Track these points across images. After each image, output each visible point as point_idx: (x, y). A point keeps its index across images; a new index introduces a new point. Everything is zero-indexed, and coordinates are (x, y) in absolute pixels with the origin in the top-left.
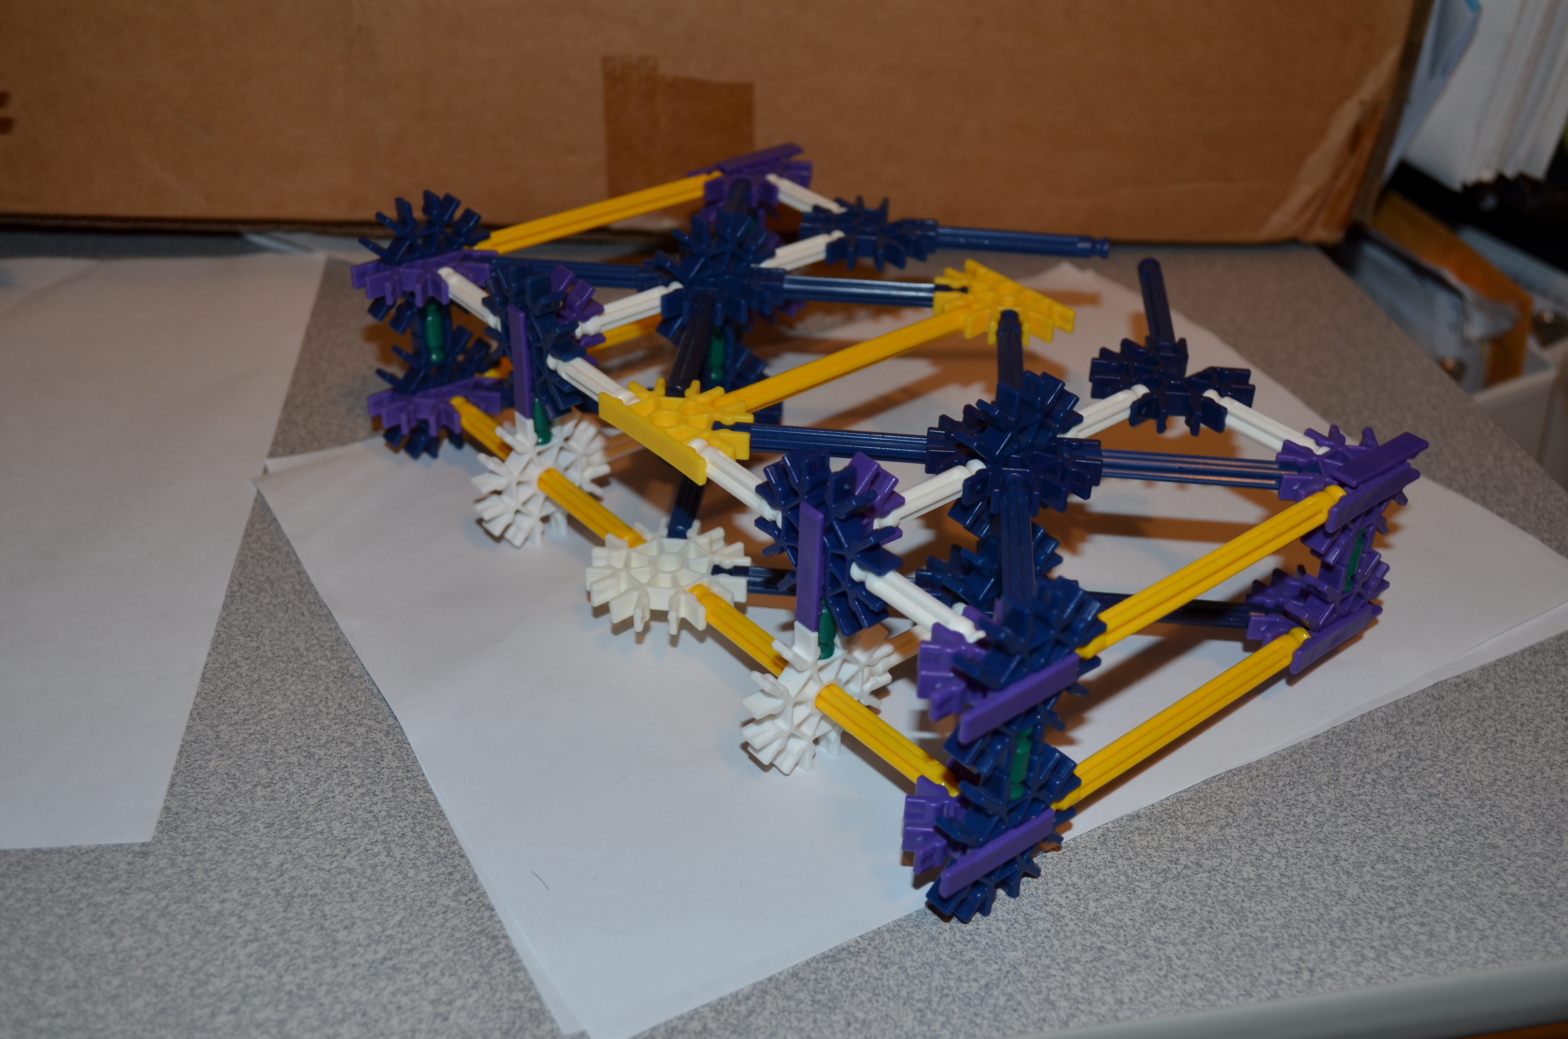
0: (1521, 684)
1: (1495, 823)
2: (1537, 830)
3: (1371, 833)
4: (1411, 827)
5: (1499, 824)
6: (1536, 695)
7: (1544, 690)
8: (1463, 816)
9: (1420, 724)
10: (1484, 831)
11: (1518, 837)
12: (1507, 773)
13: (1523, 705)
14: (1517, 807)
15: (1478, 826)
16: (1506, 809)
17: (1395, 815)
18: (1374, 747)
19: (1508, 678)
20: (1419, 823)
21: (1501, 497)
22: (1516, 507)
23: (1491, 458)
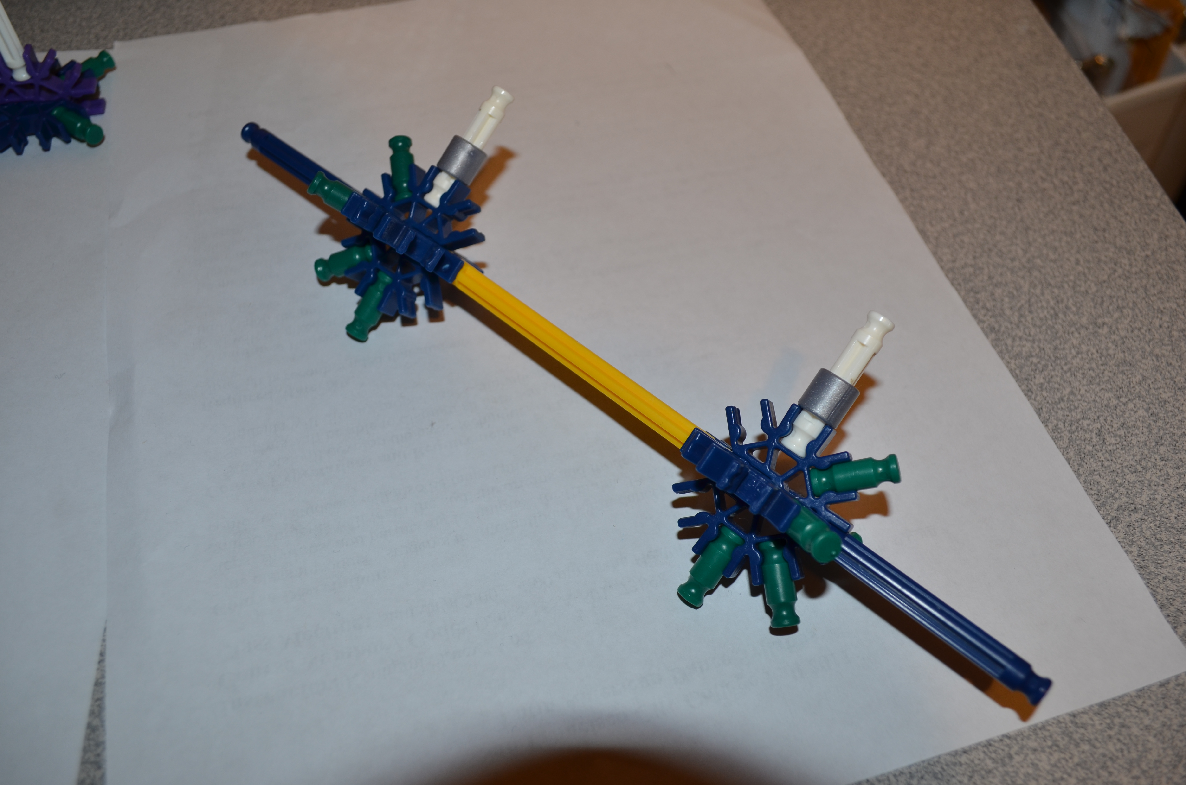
0: (1166, 547)
1: (1122, 751)
2: (1165, 762)
3: (990, 764)
4: (1033, 757)
5: (1126, 752)
6: (1180, 564)
8: (1089, 741)
10: (1109, 763)
11: (1144, 772)
13: (1165, 578)
14: (1147, 728)
15: (1104, 755)
16: (1135, 731)
17: (1019, 739)
19: (1153, 540)
20: (1043, 751)
21: (1163, 289)
22: (1176, 303)
23: (1156, 236)
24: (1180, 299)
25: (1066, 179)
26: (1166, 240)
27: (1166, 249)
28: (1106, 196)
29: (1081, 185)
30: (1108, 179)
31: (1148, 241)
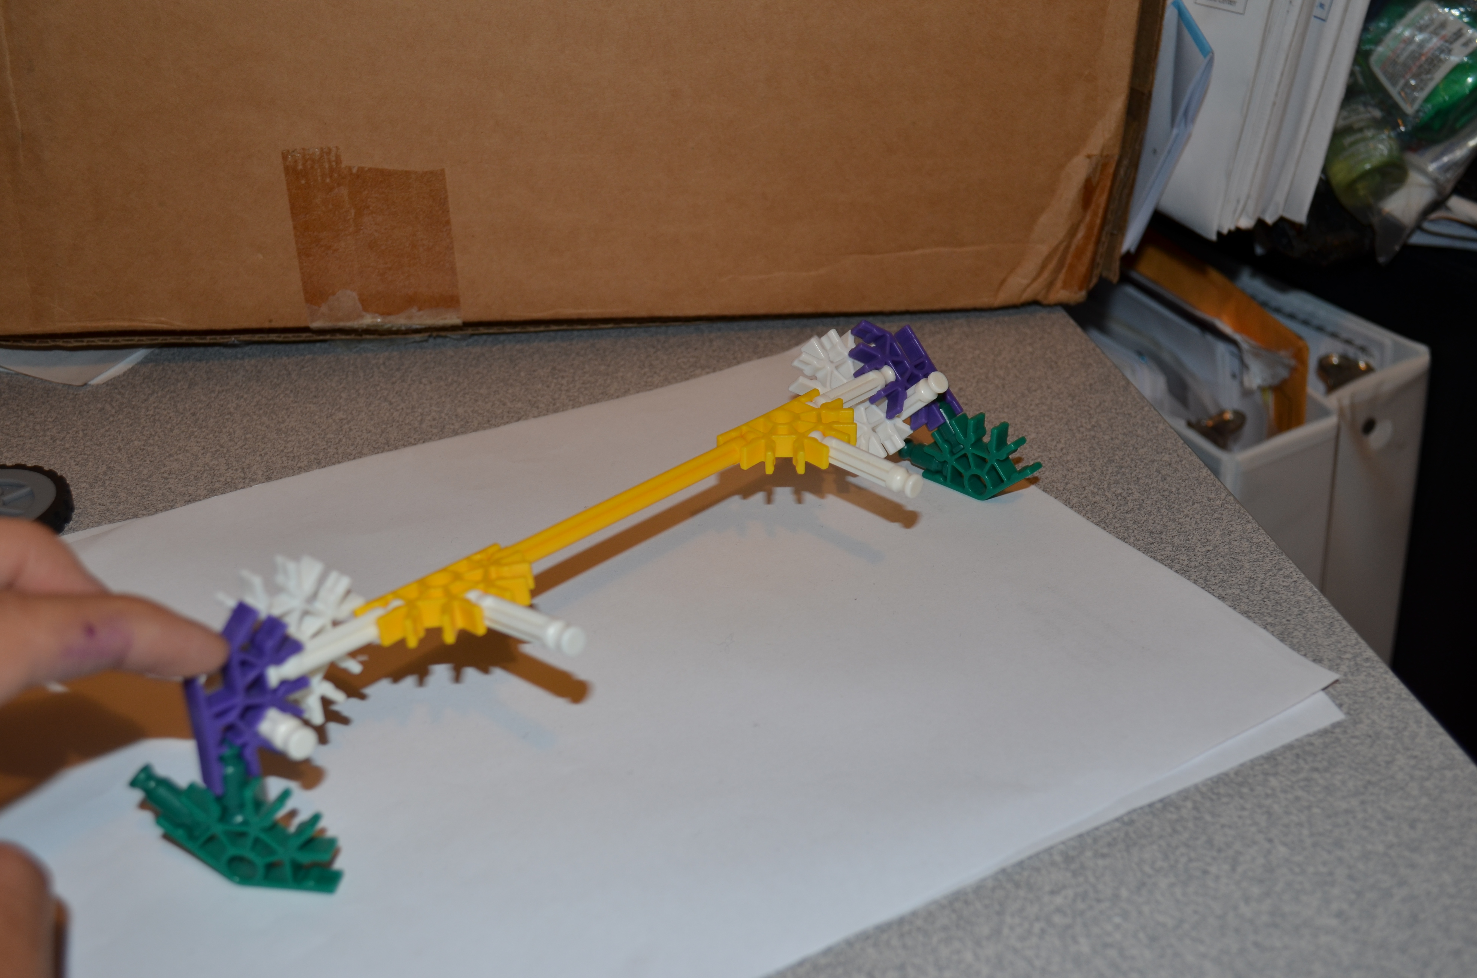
7: (1248, 806)
9: (1104, 856)
12: (1196, 912)
13: (1223, 826)
18: (1047, 888)
21: (1225, 578)
22: (1239, 589)
23: (1218, 532)
24: (1244, 585)
25: (1119, 491)
26: (1230, 535)
27: (1230, 543)
28: (1164, 502)
29: (1136, 495)
30: (1167, 487)
31: (1209, 538)
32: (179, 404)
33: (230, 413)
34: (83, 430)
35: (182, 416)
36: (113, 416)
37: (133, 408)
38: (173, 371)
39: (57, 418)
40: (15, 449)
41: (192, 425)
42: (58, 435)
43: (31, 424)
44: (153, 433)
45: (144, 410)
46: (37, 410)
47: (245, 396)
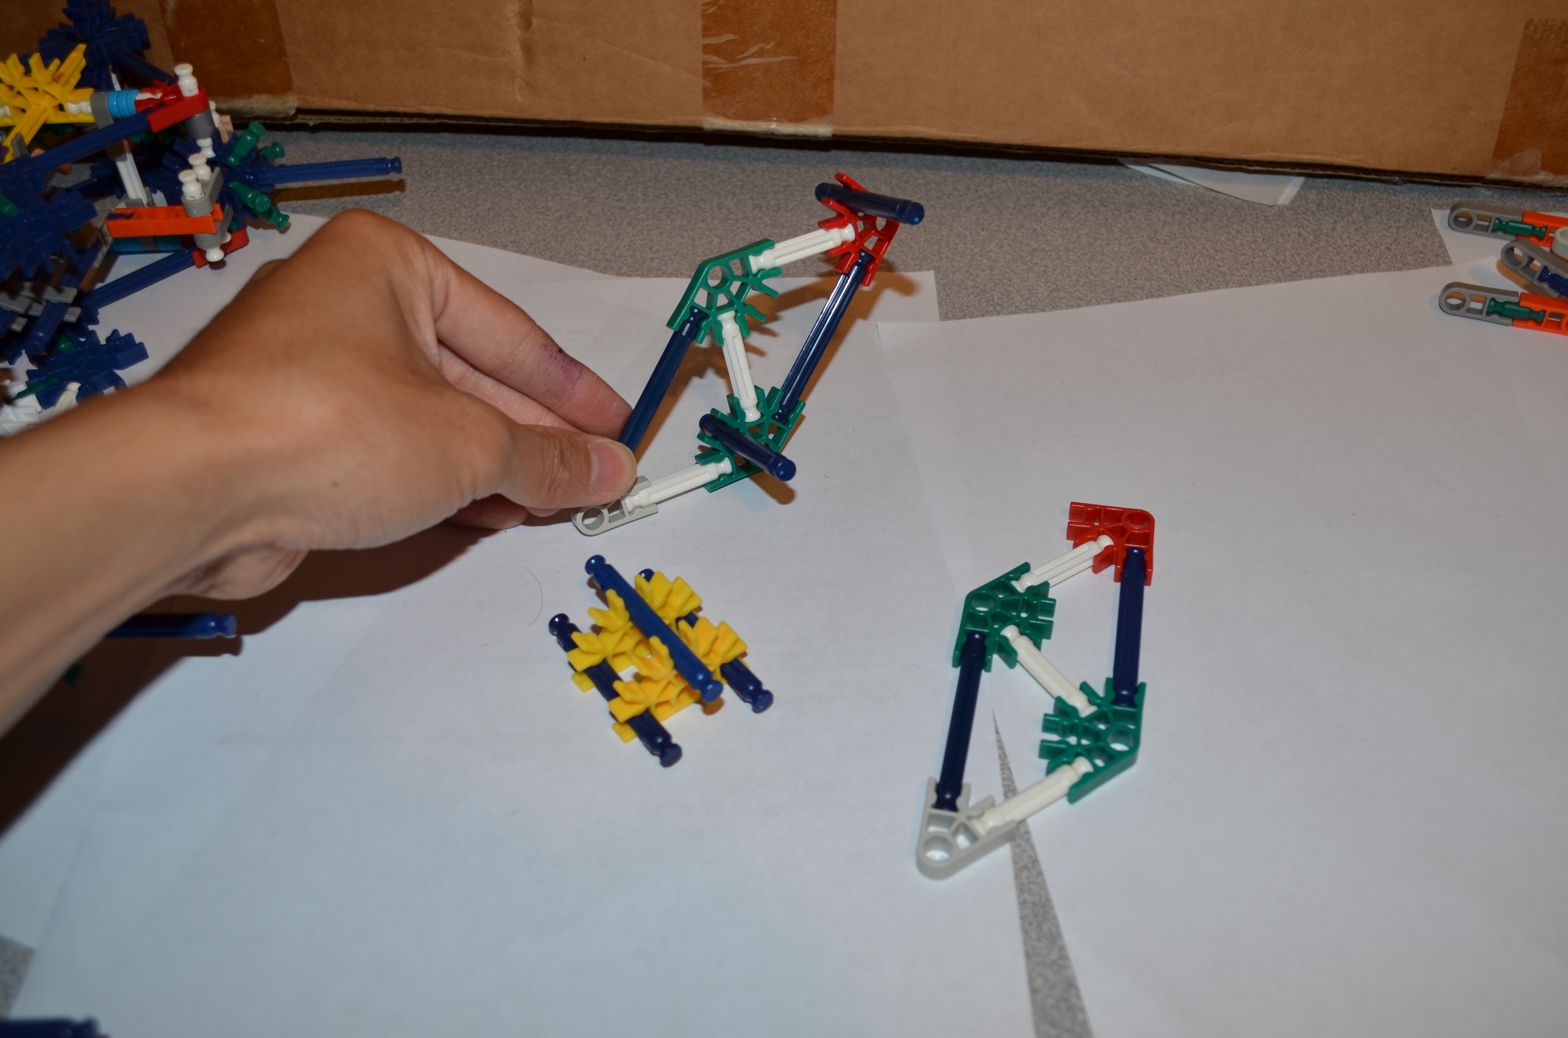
32: (1367, 237)
33: (1421, 252)
34: (1298, 255)
35: (1378, 249)
36: (1315, 243)
37: (1327, 236)
38: (1339, 201)
39: (1264, 239)
40: (1247, 267)
41: (1394, 261)
42: (1276, 256)
43: (1245, 243)
44: (1364, 265)
45: (1339, 240)
46: (1240, 228)
47: (1424, 235)
